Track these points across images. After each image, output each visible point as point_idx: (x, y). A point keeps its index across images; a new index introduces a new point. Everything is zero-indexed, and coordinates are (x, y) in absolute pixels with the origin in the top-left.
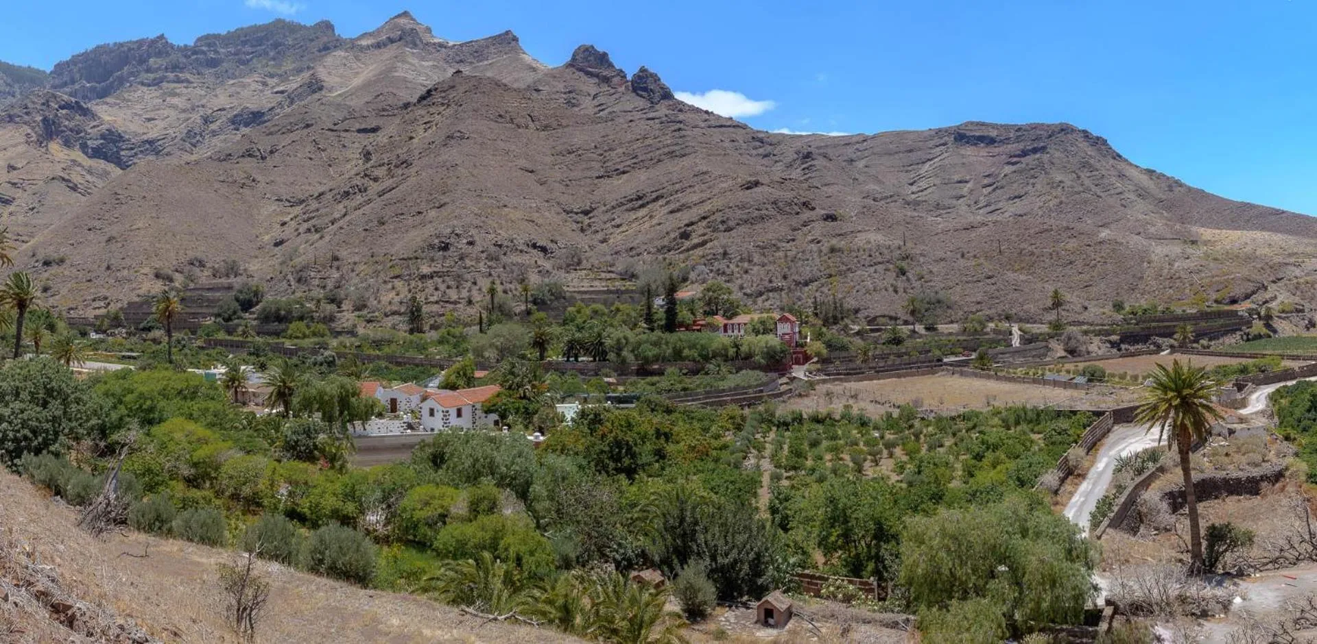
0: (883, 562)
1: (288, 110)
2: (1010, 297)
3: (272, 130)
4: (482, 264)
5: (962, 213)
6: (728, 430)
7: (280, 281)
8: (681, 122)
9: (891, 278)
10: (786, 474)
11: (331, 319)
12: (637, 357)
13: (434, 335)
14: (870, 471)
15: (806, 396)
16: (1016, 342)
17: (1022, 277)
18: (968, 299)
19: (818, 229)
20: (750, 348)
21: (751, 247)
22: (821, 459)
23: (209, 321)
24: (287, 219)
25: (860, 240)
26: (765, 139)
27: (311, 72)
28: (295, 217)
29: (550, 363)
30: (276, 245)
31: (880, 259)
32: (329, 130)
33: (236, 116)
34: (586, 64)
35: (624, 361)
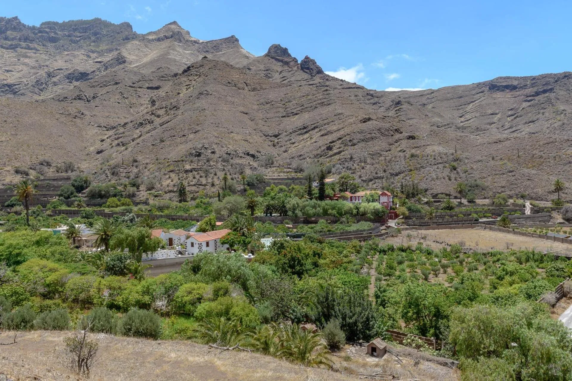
0: (439, 329)
1: (103, 73)
2: (525, 183)
3: (94, 84)
4: (219, 164)
5: (493, 133)
6: (353, 253)
7: (101, 174)
8: (327, 86)
9: (447, 172)
10: (384, 278)
11: (134, 195)
12: (303, 214)
13: (194, 203)
14: (433, 280)
15: (396, 236)
16: (528, 212)
17: (534, 172)
18: (496, 184)
19: (404, 144)
20: (365, 210)
21: (366, 154)
22: (404, 271)
23: (55, 199)
24: (105, 137)
25: (429, 150)
26: (374, 95)
27: (118, 52)
28: (110, 137)
29: (257, 217)
30: (98, 153)
31: (440, 161)
32: (130, 86)
33: (70, 74)
34: (276, 55)
35: (296, 216)
